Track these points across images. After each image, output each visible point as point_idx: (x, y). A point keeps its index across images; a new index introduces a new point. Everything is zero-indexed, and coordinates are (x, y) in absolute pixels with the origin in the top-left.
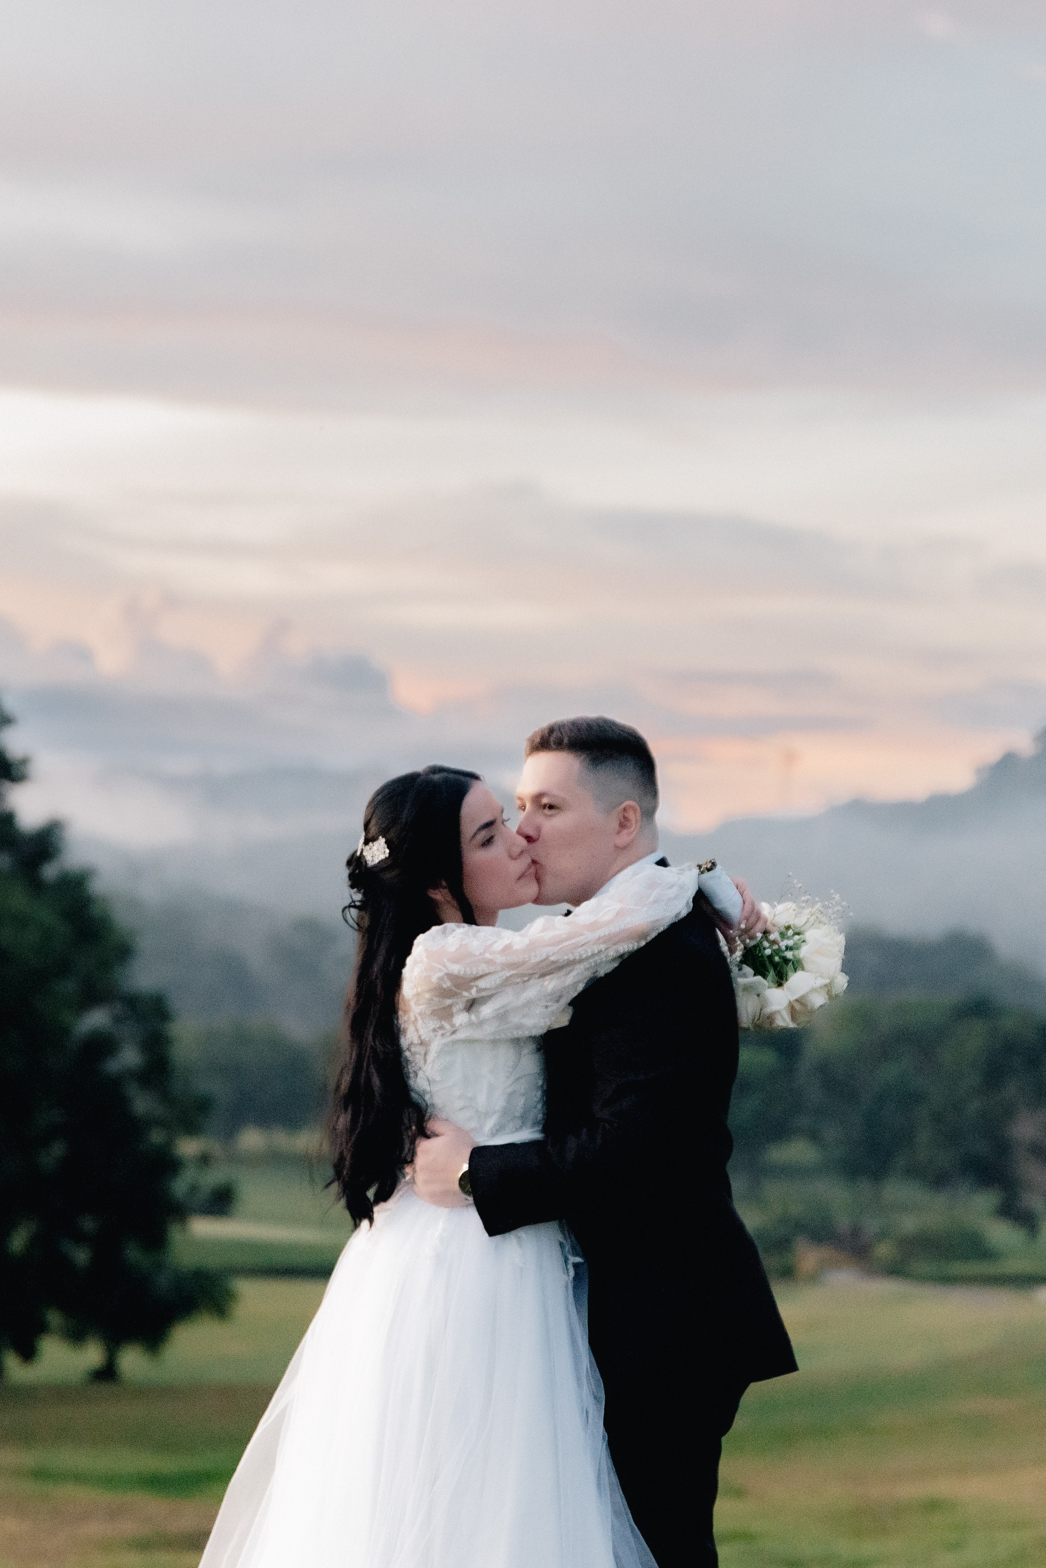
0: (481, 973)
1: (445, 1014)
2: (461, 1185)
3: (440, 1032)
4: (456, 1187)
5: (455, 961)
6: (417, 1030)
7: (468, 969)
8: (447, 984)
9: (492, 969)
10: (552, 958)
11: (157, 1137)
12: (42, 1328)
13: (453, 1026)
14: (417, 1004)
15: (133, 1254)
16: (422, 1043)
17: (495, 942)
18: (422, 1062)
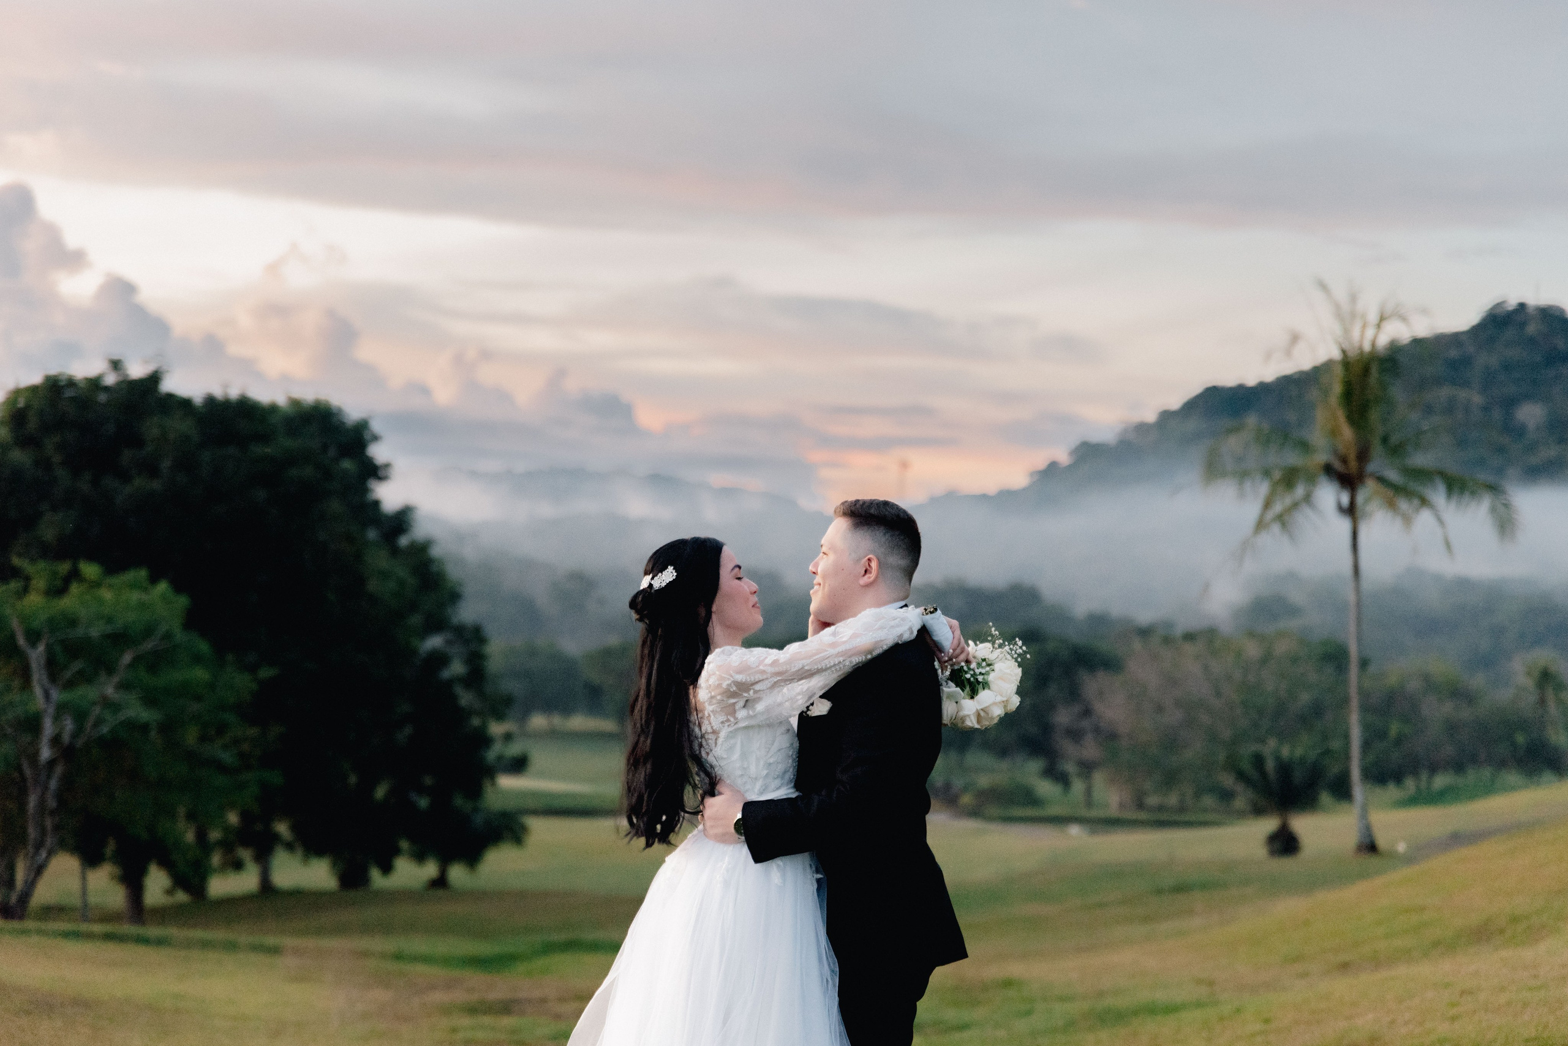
0: (757, 680)
1: (731, 711)
2: (735, 828)
3: (727, 724)
4: (733, 830)
5: (739, 672)
6: (710, 724)
7: (748, 678)
8: (734, 688)
9: (765, 677)
10: (806, 668)
11: (476, 722)
12: (396, 852)
13: (736, 719)
14: (710, 704)
15: (459, 801)
16: (714, 732)
17: (766, 658)
18: (714, 745)
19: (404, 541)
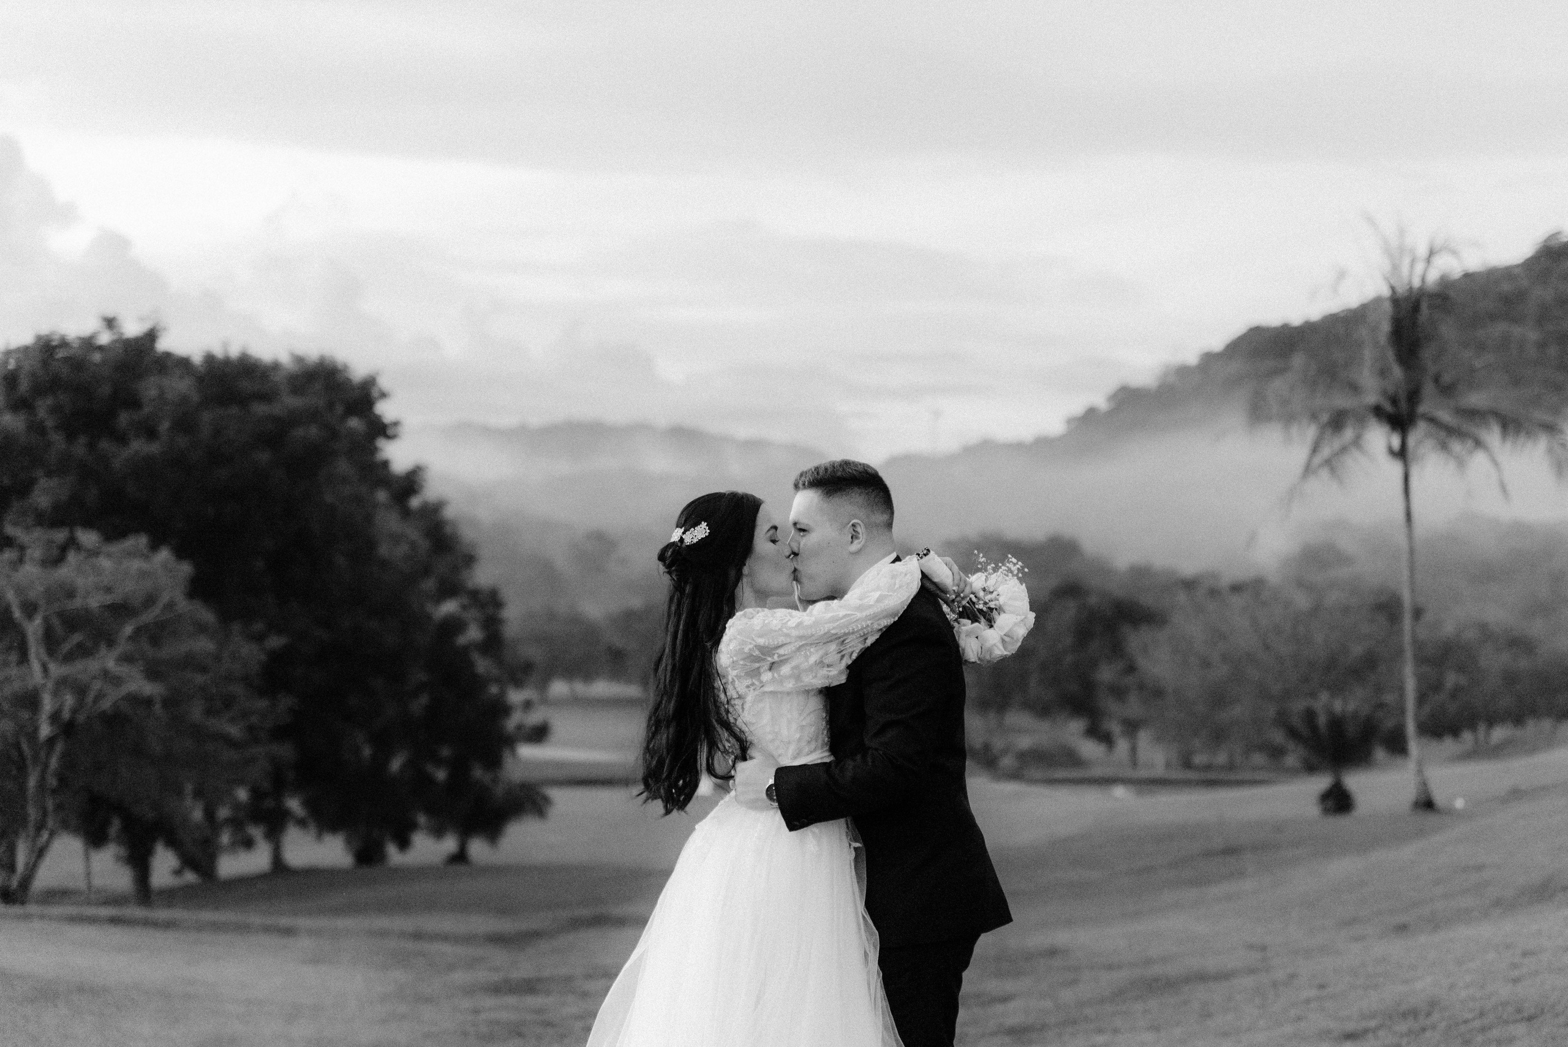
2: (767, 795)
4: (764, 796)
8: (757, 653)
10: (832, 632)
11: (494, 689)
19: (415, 502)
